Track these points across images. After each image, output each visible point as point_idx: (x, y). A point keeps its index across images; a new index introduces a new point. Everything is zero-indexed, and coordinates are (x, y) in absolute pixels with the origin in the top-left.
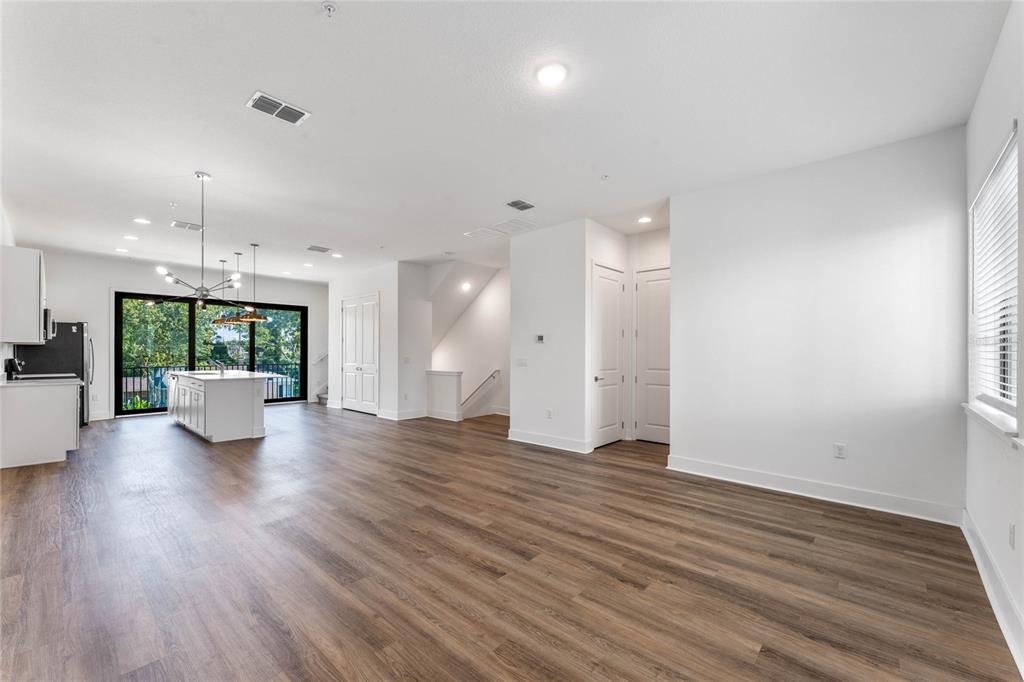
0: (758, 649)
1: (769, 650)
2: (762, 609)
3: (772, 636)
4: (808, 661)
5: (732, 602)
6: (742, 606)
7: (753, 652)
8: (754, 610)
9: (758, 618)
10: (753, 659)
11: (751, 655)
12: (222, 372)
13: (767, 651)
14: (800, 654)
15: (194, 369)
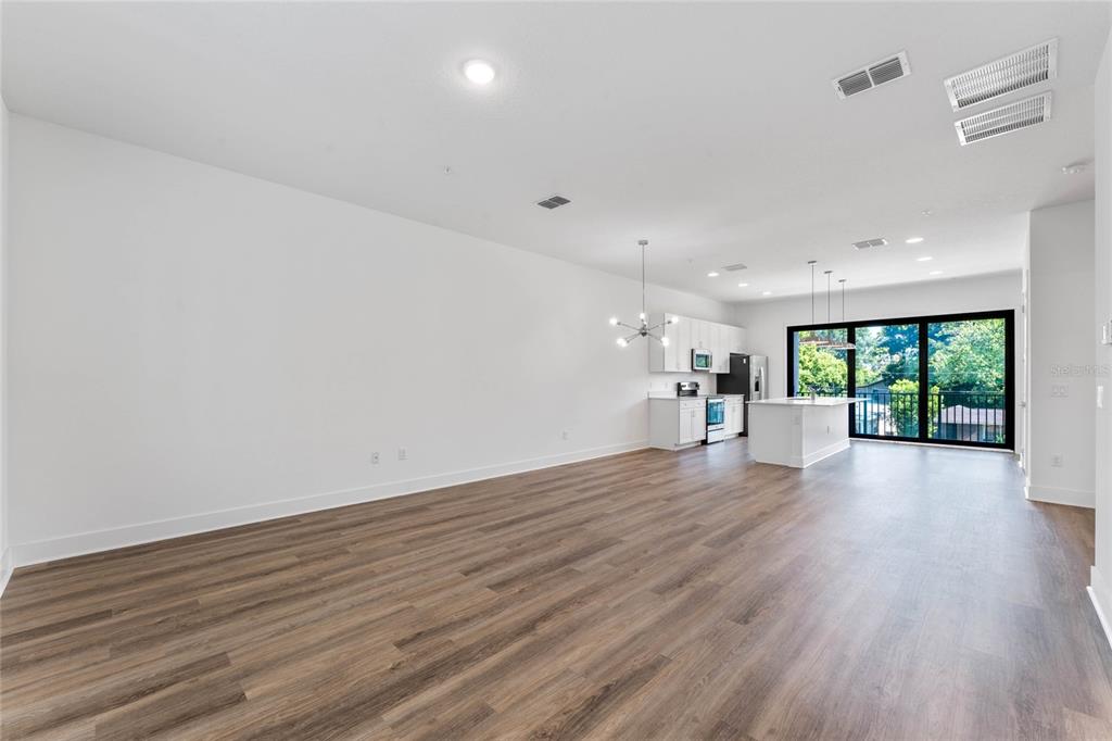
0: (248, 694)
1: (238, 701)
2: (286, 733)
3: (247, 716)
4: (195, 726)
5: (321, 710)
6: (308, 716)
7: (250, 688)
8: (292, 724)
9: (278, 720)
10: (244, 684)
11: (247, 685)
12: (813, 398)
13: (239, 699)
14: (208, 725)
15: (854, 396)
